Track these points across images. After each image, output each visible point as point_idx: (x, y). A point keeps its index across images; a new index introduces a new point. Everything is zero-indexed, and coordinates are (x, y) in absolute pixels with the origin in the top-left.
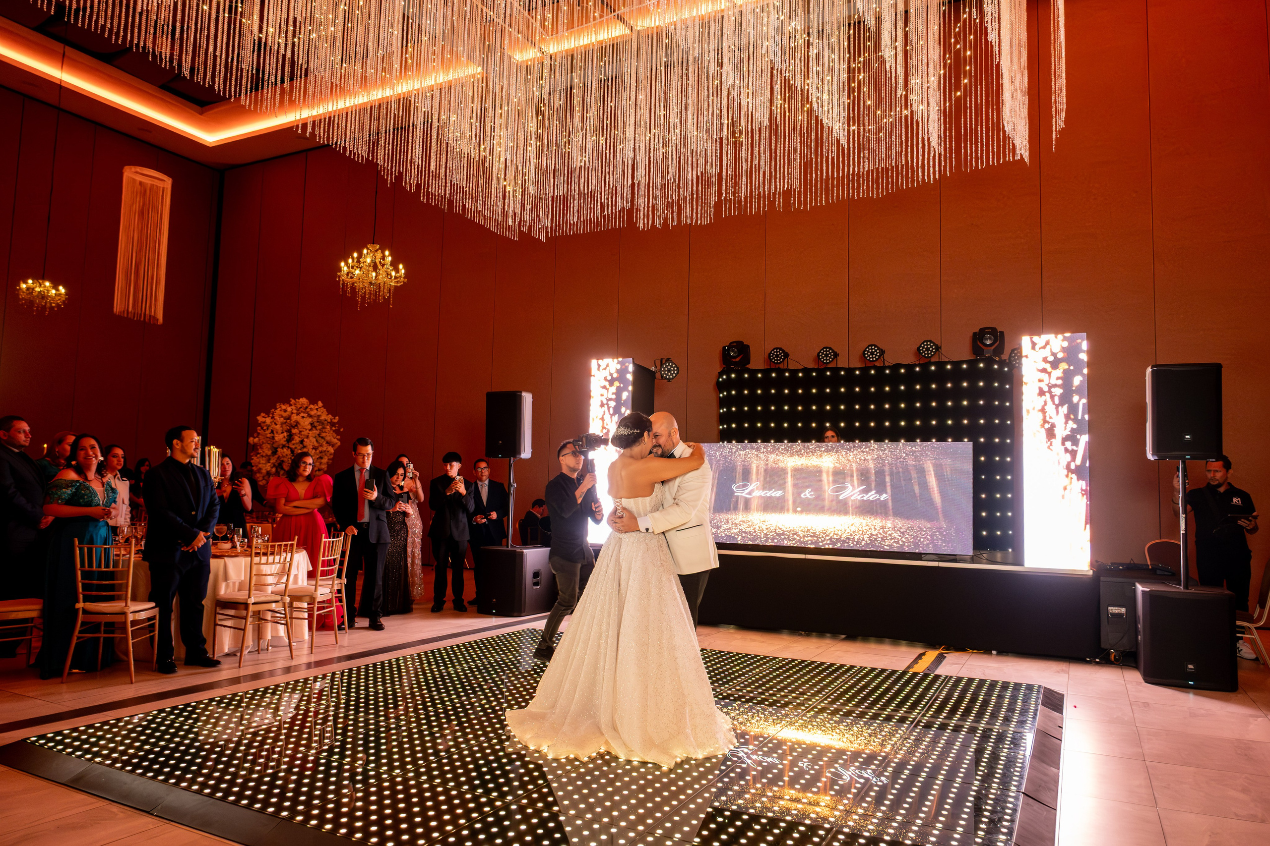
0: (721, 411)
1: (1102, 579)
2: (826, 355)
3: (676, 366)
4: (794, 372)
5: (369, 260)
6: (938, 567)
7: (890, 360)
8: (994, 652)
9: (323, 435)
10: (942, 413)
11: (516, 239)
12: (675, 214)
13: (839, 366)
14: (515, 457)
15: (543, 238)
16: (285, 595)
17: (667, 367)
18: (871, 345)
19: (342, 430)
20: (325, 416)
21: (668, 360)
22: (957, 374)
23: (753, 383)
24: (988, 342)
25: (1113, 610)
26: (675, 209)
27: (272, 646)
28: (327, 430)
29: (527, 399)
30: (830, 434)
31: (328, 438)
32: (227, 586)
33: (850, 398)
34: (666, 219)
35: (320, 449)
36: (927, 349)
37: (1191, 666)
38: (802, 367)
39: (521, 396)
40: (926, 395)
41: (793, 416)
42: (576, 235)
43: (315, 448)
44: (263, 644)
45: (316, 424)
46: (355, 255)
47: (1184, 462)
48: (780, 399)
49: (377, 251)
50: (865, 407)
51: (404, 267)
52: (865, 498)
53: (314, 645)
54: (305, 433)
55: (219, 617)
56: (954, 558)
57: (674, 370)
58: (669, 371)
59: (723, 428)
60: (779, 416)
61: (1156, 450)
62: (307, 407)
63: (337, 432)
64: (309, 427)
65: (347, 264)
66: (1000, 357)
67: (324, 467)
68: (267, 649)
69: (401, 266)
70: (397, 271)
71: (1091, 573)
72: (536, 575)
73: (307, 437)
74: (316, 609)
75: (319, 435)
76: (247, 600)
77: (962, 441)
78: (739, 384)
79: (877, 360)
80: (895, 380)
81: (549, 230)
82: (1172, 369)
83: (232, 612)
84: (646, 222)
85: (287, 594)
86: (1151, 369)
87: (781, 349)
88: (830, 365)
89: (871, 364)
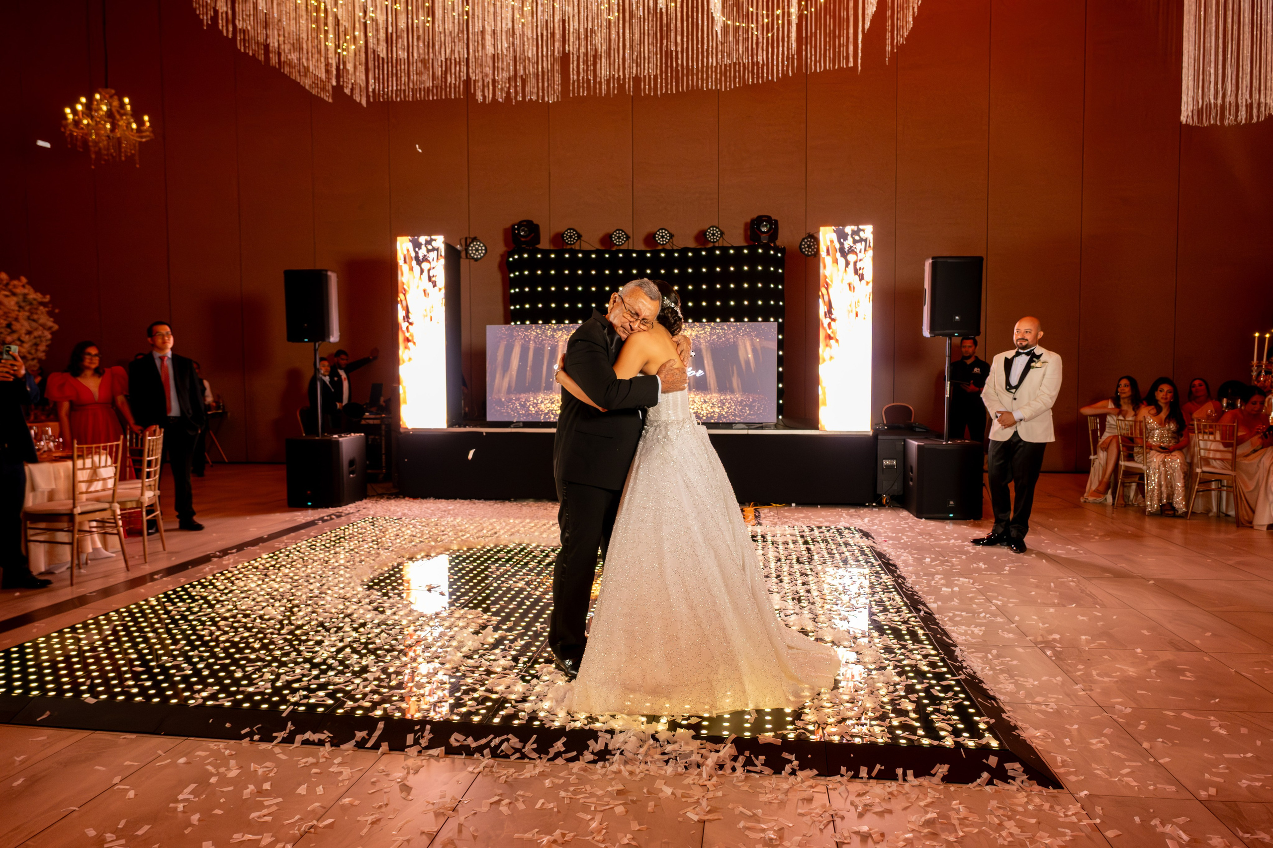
0: (512, 291)
1: (880, 437)
2: (619, 238)
3: (484, 245)
4: (587, 253)
5: (104, 108)
7: (680, 243)
8: (794, 505)
9: (35, 317)
10: (725, 295)
11: (330, 100)
12: (519, 89)
13: (631, 248)
14: (323, 340)
15: (364, 103)
16: (113, 502)
17: (474, 245)
18: (662, 229)
19: (57, 311)
20: (33, 295)
21: (475, 239)
22: (738, 260)
23: (546, 264)
24: (764, 229)
25: (886, 462)
26: (519, 83)
27: (91, 560)
28: (39, 312)
29: (333, 278)
31: (42, 321)
32: (35, 498)
34: (508, 93)
35: (36, 334)
36: (713, 234)
37: (952, 503)
38: (594, 249)
39: (326, 276)
40: (711, 278)
41: (586, 297)
42: (404, 103)
43: (29, 333)
44: (84, 557)
45: (23, 304)
46: (83, 100)
47: (950, 339)
48: (573, 280)
49: (111, 97)
51: (149, 121)
53: (147, 552)
54: (13, 315)
55: (30, 532)
56: (761, 426)
57: (481, 250)
58: (477, 250)
59: (515, 308)
60: (573, 297)
61: (932, 329)
62: (7, 284)
63: (50, 314)
64: (17, 308)
65: (74, 112)
66: (775, 244)
67: (41, 355)
68: (87, 563)
69: (146, 118)
70: (141, 123)
71: (871, 434)
72: (352, 463)
73: (16, 319)
74: (144, 513)
75: (29, 318)
76: (72, 510)
77: (742, 321)
78: (532, 264)
79: (667, 243)
80: (683, 262)
81: (371, 94)
82: (949, 260)
83: (43, 525)
84: (486, 94)
85: (116, 500)
86: (930, 261)
87: (574, 230)
88: (622, 248)
89: (660, 248)
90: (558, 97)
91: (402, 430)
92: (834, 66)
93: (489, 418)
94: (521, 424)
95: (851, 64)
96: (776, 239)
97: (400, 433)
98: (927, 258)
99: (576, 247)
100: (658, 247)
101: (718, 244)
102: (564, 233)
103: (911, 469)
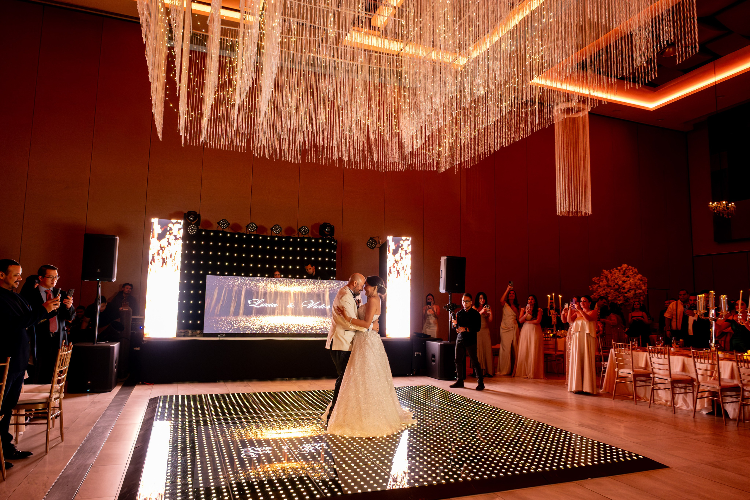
1: (414, 340)
2: (252, 227)
4: (232, 234)
13: (259, 234)
14: (107, 280)
18: (276, 225)
22: (317, 245)
23: (207, 238)
24: (328, 230)
25: (417, 353)
30: (277, 273)
33: (264, 252)
34: (272, 154)
36: (304, 231)
39: (114, 239)
40: (302, 254)
41: (231, 259)
47: (451, 294)
48: (224, 249)
50: (272, 257)
52: (320, 308)
57: (195, 230)
58: (192, 229)
60: (223, 259)
66: (333, 238)
71: (409, 339)
79: (279, 233)
80: (287, 244)
86: (446, 258)
87: (226, 221)
88: (252, 233)
90: (299, 161)
91: (144, 339)
93: (205, 331)
94: (224, 335)
96: (334, 235)
97: (144, 341)
98: (444, 255)
99: (226, 230)
100: (274, 235)
101: (306, 236)
102: (220, 222)
103: (434, 356)
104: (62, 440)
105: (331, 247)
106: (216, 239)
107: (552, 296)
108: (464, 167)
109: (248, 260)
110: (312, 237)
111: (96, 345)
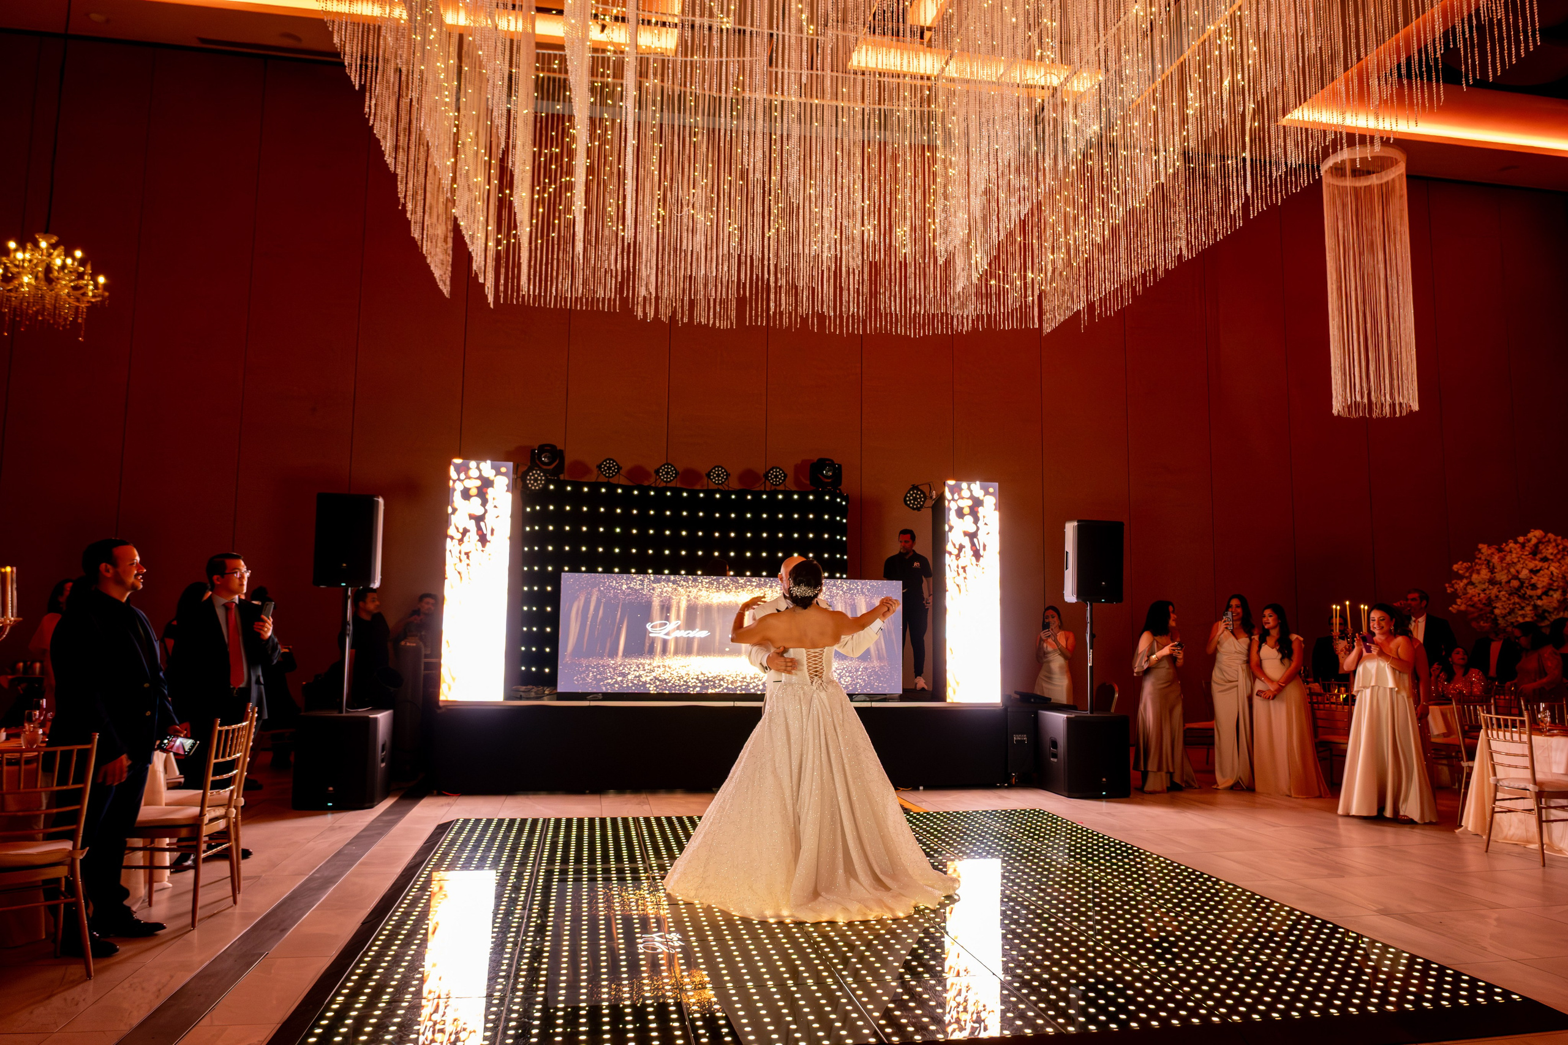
0: (530, 529)
1: (1011, 709)
2: (667, 473)
4: (628, 489)
6: (871, 708)
8: (921, 788)
10: (788, 545)
13: (681, 486)
17: (533, 475)
18: (718, 467)
22: (804, 505)
23: (577, 498)
24: (828, 474)
25: (1017, 738)
29: (381, 506)
33: (692, 524)
36: (776, 476)
37: (1104, 780)
39: (374, 502)
40: (773, 526)
41: (625, 541)
47: (1091, 605)
48: (610, 520)
49: (53, 245)
50: (709, 534)
56: (885, 698)
57: (541, 480)
58: (536, 480)
59: (532, 550)
60: (610, 540)
61: (1077, 594)
66: (840, 491)
69: (101, 280)
71: (1001, 704)
72: (383, 746)
78: (559, 497)
79: (723, 482)
80: (741, 505)
86: (1076, 524)
87: (614, 461)
88: (669, 485)
89: (716, 487)
90: (732, 324)
91: (441, 704)
92: (1021, 325)
93: (559, 690)
94: (600, 696)
95: (1037, 326)
96: (840, 484)
97: (440, 708)
98: (1071, 519)
99: (614, 481)
100: (712, 487)
101: (781, 488)
102: (602, 464)
103: (1054, 744)
104: (235, 902)
105: (835, 509)
106: (594, 499)
107: (1343, 607)
108: (1100, 314)
109: (659, 542)
110: (794, 489)
111: (344, 714)
